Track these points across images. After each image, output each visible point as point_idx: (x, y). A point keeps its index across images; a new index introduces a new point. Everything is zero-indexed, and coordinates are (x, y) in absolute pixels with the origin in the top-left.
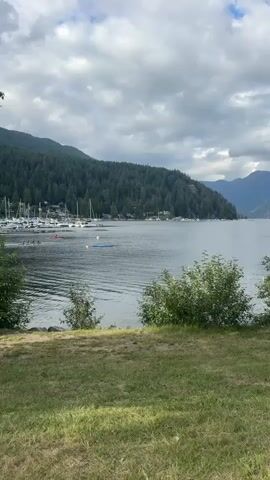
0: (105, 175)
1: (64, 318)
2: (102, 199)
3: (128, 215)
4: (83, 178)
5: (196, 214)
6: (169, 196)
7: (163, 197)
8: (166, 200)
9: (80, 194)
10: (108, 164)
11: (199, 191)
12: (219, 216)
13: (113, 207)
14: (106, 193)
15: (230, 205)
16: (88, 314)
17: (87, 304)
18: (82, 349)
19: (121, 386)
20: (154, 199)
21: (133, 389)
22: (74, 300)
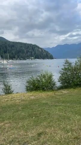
0: (13, 46)
1: (2, 91)
2: (12, 54)
3: (21, 58)
4: (6, 47)
5: (42, 58)
6: (33, 53)
7: (32, 53)
8: (32, 54)
9: (5, 52)
10: (14, 42)
11: (42, 51)
12: (48, 58)
13: (16, 56)
14: (13, 52)
15: (51, 55)
16: (10, 89)
17: (9, 86)
18: (9, 99)
19: (20, 108)
20: (29, 53)
21: (23, 108)
22: (5, 86)
